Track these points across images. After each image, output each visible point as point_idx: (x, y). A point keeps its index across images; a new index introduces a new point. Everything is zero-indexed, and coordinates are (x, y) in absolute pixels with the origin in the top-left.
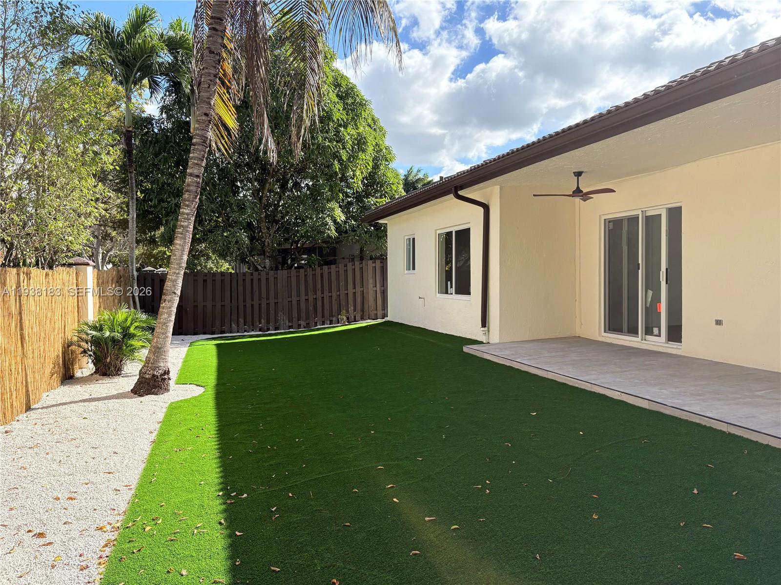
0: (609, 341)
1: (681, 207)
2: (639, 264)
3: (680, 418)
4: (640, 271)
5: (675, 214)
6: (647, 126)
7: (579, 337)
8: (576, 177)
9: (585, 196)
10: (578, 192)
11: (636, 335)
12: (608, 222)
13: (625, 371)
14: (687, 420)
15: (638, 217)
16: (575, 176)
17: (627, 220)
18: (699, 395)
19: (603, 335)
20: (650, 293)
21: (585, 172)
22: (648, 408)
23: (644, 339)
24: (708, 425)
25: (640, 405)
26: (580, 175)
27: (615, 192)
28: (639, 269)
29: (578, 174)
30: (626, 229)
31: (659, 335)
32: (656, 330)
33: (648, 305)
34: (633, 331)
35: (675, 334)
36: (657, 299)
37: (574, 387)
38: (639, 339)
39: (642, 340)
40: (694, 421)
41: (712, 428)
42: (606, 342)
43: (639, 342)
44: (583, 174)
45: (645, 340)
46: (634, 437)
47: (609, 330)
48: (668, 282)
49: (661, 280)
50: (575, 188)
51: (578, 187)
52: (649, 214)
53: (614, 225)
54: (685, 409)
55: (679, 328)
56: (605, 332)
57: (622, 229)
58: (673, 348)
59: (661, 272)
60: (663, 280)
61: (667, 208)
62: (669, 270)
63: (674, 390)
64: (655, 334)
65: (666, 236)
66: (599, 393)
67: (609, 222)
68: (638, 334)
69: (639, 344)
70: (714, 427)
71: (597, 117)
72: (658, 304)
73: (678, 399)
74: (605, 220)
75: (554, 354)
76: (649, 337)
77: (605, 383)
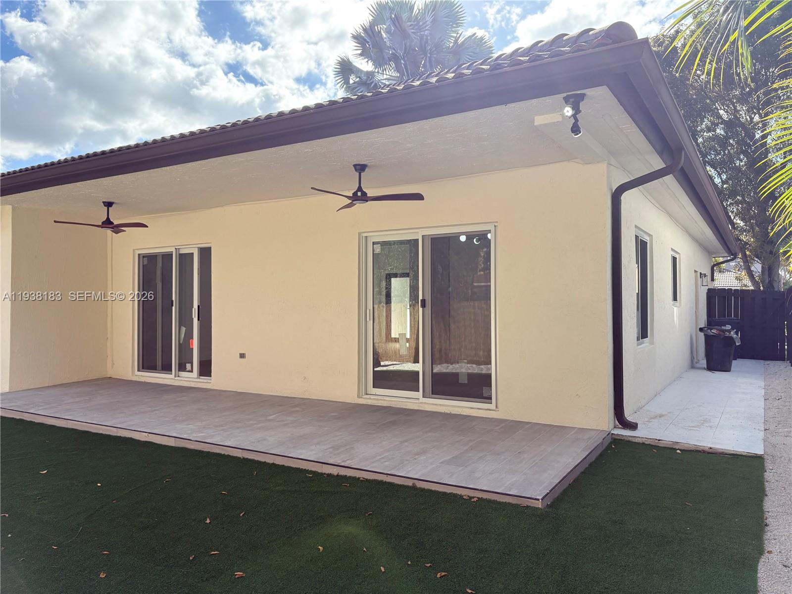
0: (142, 380)
1: (211, 248)
2: (172, 301)
3: (203, 451)
4: (174, 308)
5: (205, 253)
6: (175, 166)
7: (110, 377)
8: (106, 208)
9: (117, 229)
10: (107, 223)
11: (170, 372)
12: (142, 257)
13: (155, 410)
14: (209, 452)
15: (172, 254)
16: (105, 206)
17: (161, 256)
18: (222, 426)
19: (136, 374)
20: (183, 329)
21: (116, 203)
22: (174, 445)
23: (177, 375)
24: (226, 454)
25: (167, 444)
26: (111, 206)
27: (148, 227)
28: (172, 306)
29: (109, 205)
30: (161, 265)
31: (192, 371)
32: (188, 366)
33: (181, 342)
34: (167, 368)
35: (205, 369)
36: (189, 335)
37: (97, 433)
38: (172, 376)
39: (175, 376)
40: (215, 452)
41: (230, 456)
42: (139, 382)
43: (172, 379)
44: (114, 205)
45: (179, 376)
46: (157, 478)
47: (143, 368)
48: (200, 319)
49: (193, 317)
50: (105, 219)
51: (108, 218)
52: (181, 252)
53: (148, 261)
54: (208, 441)
55: (209, 363)
56: (138, 371)
57: (157, 265)
58: (204, 383)
59: (193, 309)
60: (195, 317)
61: (198, 248)
62: (200, 307)
63: (199, 424)
64: (188, 370)
65: (198, 274)
66: (125, 437)
67: (144, 257)
68: (171, 370)
69: (173, 381)
70: (232, 455)
71: (124, 148)
72: (191, 340)
73: (202, 433)
74: (139, 255)
75: (77, 399)
76: (183, 374)
77: (133, 425)
